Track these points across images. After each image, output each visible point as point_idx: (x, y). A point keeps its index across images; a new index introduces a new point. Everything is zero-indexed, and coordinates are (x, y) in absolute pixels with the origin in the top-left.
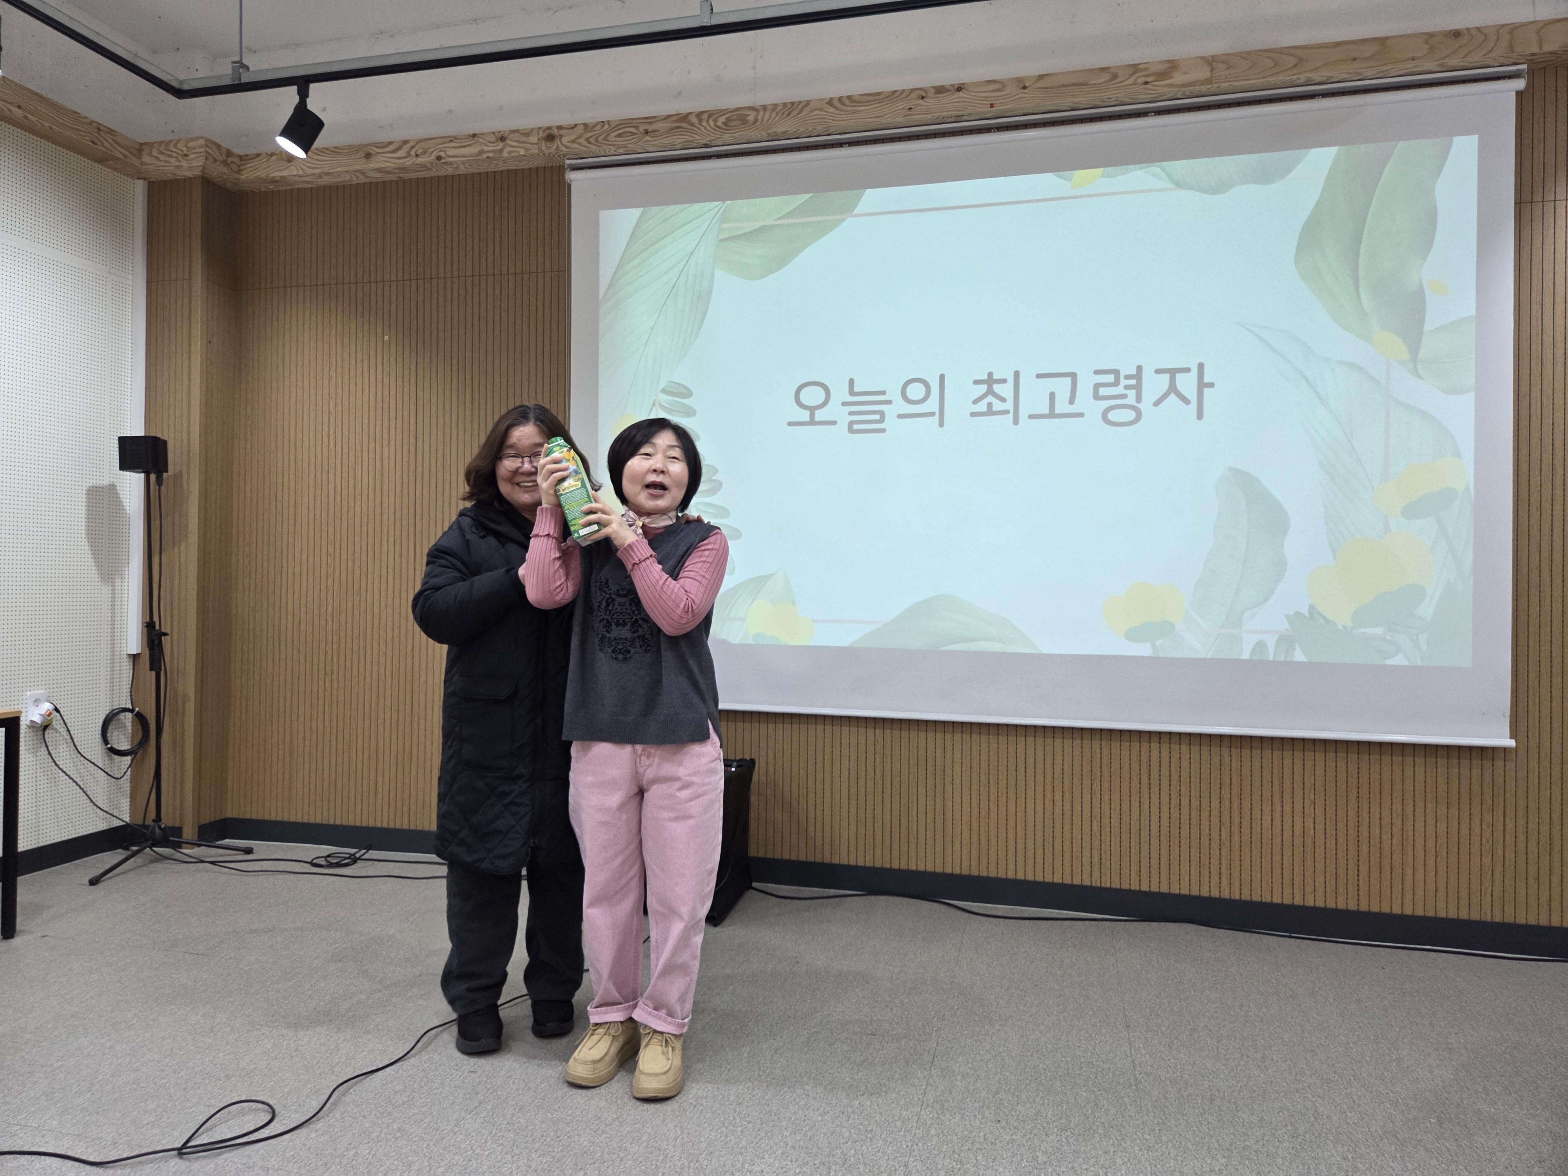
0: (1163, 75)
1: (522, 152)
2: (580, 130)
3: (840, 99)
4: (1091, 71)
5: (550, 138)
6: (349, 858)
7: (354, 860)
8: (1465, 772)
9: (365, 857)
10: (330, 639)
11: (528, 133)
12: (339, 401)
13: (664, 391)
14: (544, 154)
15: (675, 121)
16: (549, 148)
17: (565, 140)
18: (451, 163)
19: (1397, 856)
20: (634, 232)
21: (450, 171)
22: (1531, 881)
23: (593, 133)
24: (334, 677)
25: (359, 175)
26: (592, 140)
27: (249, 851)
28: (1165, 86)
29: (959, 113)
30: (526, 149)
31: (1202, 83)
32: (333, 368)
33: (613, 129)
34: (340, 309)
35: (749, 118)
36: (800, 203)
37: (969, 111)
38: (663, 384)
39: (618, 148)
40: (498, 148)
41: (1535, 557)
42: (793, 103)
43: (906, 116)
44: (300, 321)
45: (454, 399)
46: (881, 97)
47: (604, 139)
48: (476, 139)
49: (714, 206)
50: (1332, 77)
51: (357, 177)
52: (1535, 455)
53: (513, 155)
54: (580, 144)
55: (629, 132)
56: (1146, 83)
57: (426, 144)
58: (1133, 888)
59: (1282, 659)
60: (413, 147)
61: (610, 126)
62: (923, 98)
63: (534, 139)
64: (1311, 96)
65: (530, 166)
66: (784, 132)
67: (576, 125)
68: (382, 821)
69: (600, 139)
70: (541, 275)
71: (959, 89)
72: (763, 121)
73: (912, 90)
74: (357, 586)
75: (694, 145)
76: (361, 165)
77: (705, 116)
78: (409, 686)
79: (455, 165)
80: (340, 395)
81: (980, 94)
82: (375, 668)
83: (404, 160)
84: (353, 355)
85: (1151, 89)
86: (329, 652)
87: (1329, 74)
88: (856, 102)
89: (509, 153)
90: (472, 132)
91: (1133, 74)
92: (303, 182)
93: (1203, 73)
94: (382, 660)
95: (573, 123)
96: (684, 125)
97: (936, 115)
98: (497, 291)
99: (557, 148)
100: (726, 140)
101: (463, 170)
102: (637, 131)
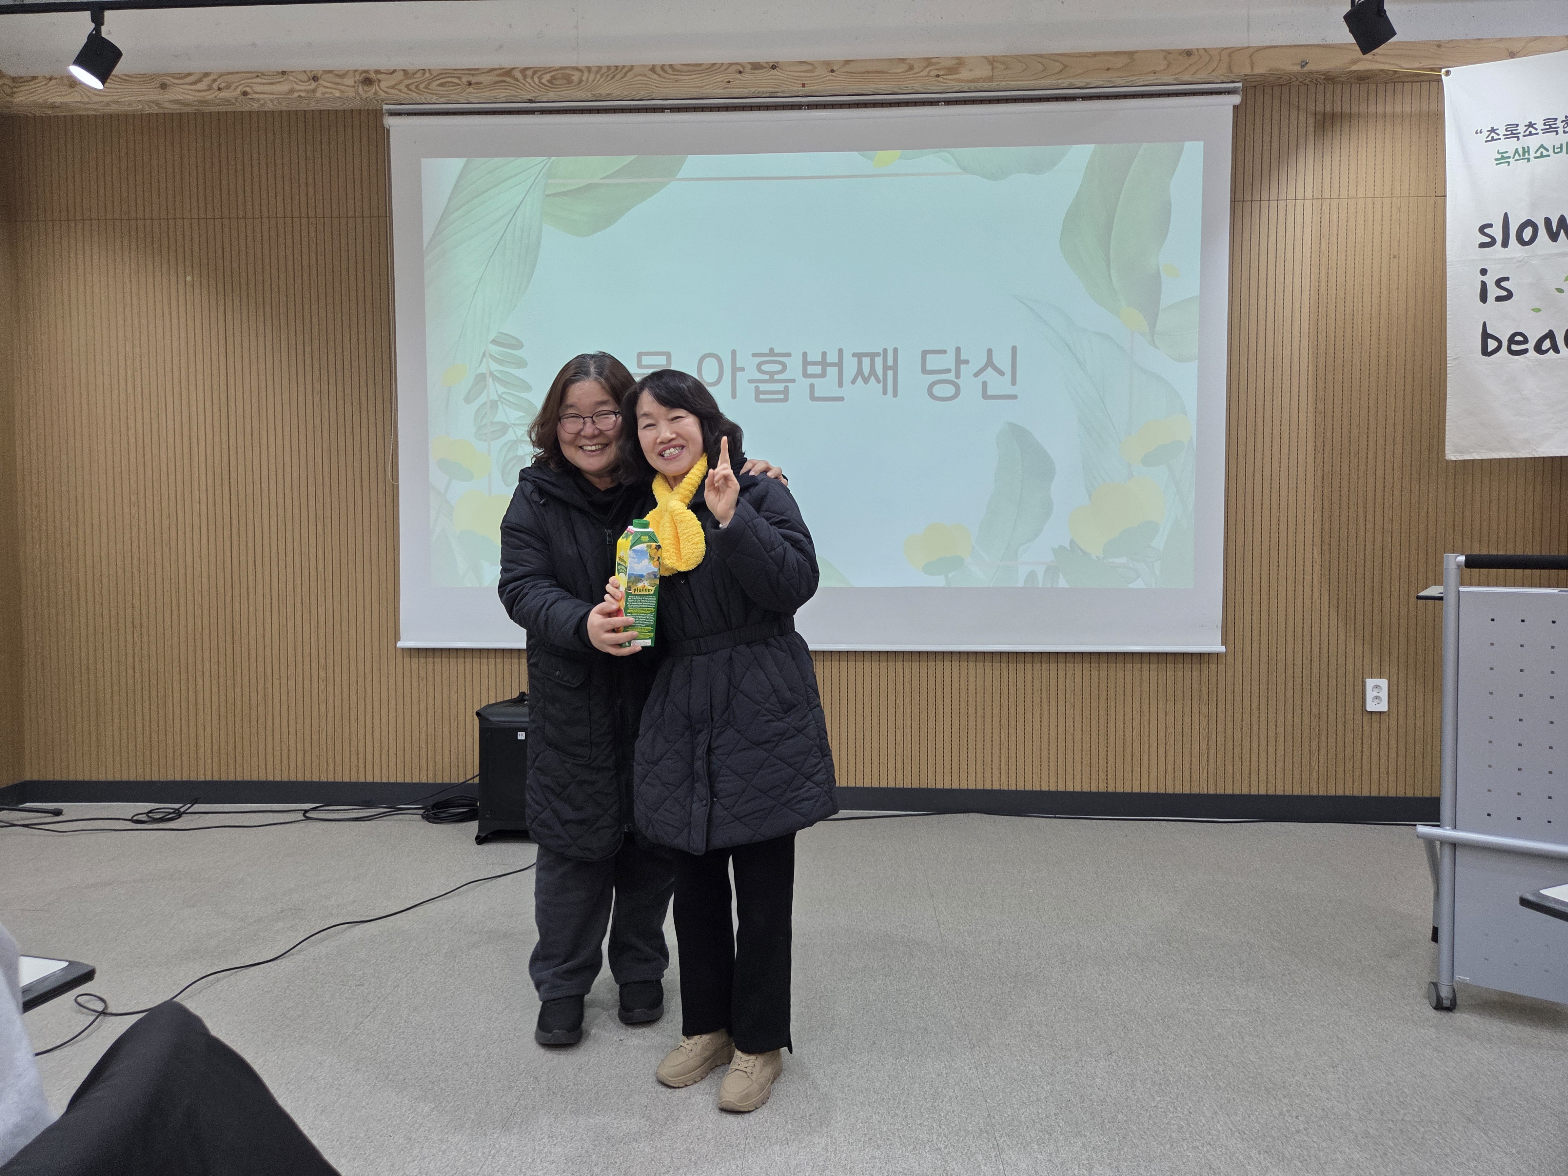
0: (952, 70)
1: (338, 94)
2: (399, 76)
3: (662, 67)
4: (891, 60)
5: (368, 82)
6: (173, 813)
7: (178, 814)
8: (1188, 674)
9: (189, 811)
10: (137, 591)
11: (343, 75)
12: (137, 342)
13: (493, 342)
14: (361, 98)
15: (499, 75)
16: (367, 92)
17: (383, 85)
18: (258, 100)
19: (1136, 745)
20: (458, 181)
21: (256, 106)
22: (1237, 759)
23: (413, 80)
24: (144, 630)
25: (151, 104)
26: (413, 87)
27: (58, 813)
28: (954, 80)
29: (773, 90)
30: (342, 92)
31: (985, 80)
32: (128, 309)
33: (434, 78)
34: (133, 247)
35: (573, 78)
36: (624, 164)
37: (783, 89)
38: (492, 336)
39: (441, 97)
40: (311, 87)
41: (1241, 498)
42: (617, 67)
43: (724, 88)
44: (88, 257)
45: (269, 345)
46: (702, 67)
47: (426, 87)
48: (285, 76)
49: (539, 160)
50: (1089, 83)
51: (150, 108)
52: (1242, 413)
53: (326, 96)
54: (400, 90)
55: (452, 82)
56: (938, 76)
57: (228, 78)
58: (930, 787)
59: (1049, 586)
60: (215, 80)
61: (431, 74)
62: (740, 72)
63: (350, 81)
64: (1073, 98)
65: (345, 107)
66: (608, 94)
67: (395, 71)
68: (205, 774)
69: (422, 86)
70: (359, 220)
71: (774, 67)
72: (587, 82)
73: (731, 64)
74: (165, 537)
75: (518, 99)
76: (155, 95)
77: (529, 73)
78: (229, 639)
79: (262, 102)
80: (138, 336)
81: (794, 74)
82: (190, 619)
83: (204, 93)
84: (151, 295)
85: (941, 82)
86: (137, 605)
87: (1088, 81)
88: (678, 71)
89: (323, 94)
90: (280, 70)
91: (927, 67)
92: (88, 109)
93: (986, 71)
94: (198, 612)
95: (392, 68)
96: (508, 79)
97: (753, 90)
98: (312, 234)
99: (376, 93)
100: (551, 97)
101: (270, 107)
102: (460, 82)
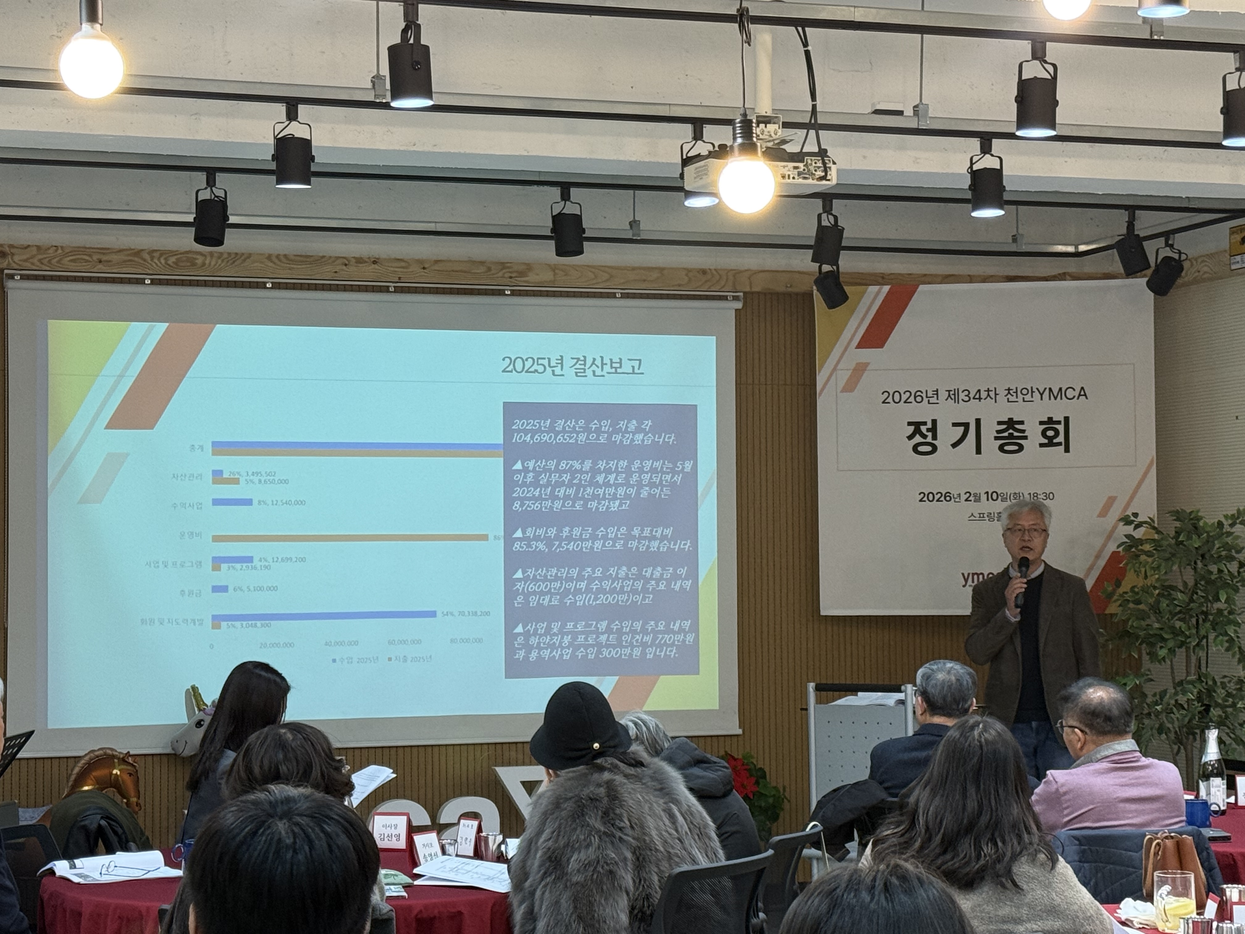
0: (522, 274)
3: (278, 257)
4: (473, 262)
5: (2, 254)
17: (16, 258)
26: (45, 261)
28: (523, 281)
29: (373, 280)
31: (548, 282)
37: (381, 280)
42: (236, 254)
43: (332, 277)
46: (312, 259)
47: (58, 262)
54: (32, 264)
55: (83, 259)
56: (511, 277)
61: (64, 251)
67: (29, 246)
71: (374, 262)
73: (338, 258)
77: (156, 255)
81: (390, 269)
85: (513, 282)
88: (291, 260)
91: (502, 270)
93: (549, 276)
95: (26, 243)
96: (136, 259)
99: (9, 264)
102: (90, 259)
